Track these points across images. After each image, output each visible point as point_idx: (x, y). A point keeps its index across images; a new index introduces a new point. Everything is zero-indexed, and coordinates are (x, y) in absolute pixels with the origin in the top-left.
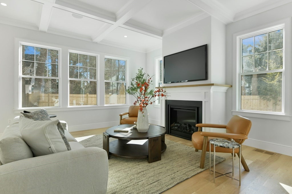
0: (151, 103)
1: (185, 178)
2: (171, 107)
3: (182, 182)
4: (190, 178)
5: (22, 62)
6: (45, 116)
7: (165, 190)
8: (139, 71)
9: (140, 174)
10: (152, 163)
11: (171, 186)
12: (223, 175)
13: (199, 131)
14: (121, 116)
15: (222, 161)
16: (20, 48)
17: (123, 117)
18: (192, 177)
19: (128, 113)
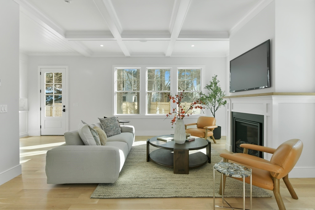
0: (188, 115)
1: (188, 196)
2: (236, 120)
3: (181, 197)
4: (194, 197)
5: (117, 81)
6: (114, 121)
7: (158, 197)
8: (213, 79)
9: (156, 179)
10: (176, 174)
11: (166, 196)
12: (231, 207)
13: (244, 153)
14: (186, 126)
15: (262, 197)
16: (115, 72)
17: (188, 127)
18: (197, 197)
19: (196, 124)
